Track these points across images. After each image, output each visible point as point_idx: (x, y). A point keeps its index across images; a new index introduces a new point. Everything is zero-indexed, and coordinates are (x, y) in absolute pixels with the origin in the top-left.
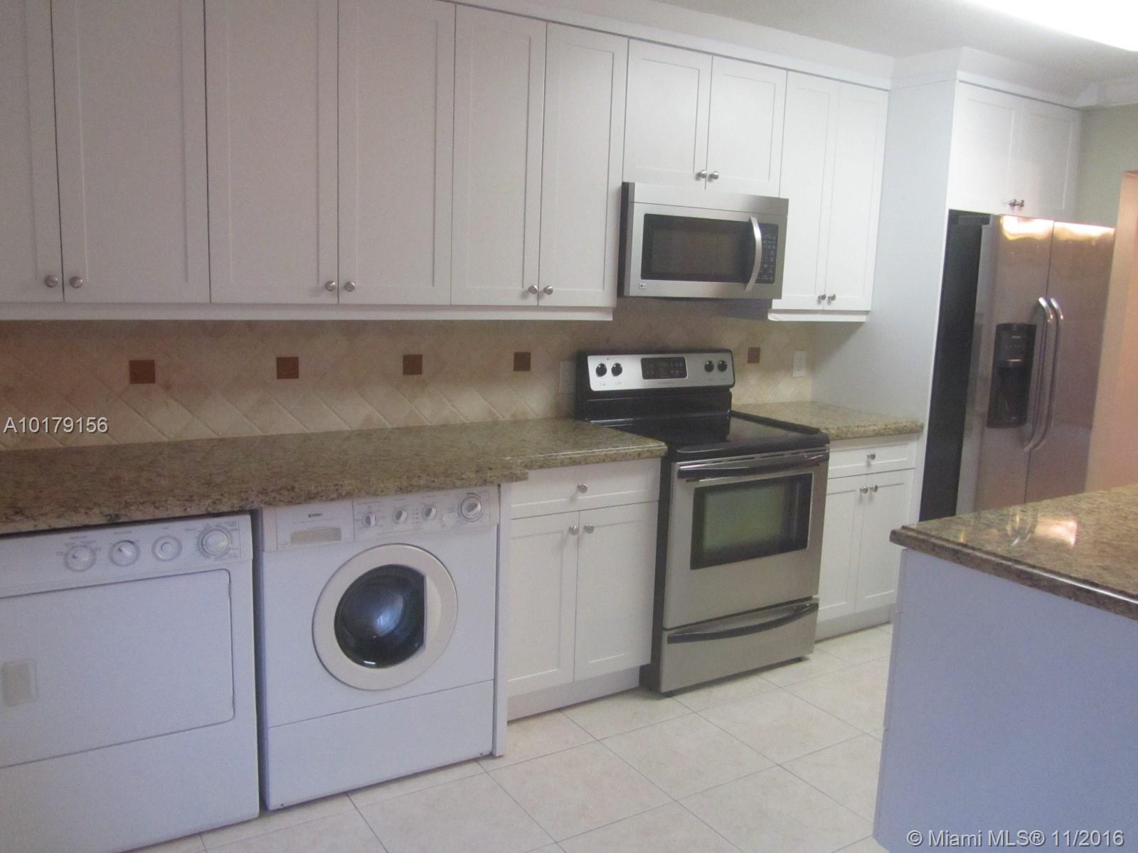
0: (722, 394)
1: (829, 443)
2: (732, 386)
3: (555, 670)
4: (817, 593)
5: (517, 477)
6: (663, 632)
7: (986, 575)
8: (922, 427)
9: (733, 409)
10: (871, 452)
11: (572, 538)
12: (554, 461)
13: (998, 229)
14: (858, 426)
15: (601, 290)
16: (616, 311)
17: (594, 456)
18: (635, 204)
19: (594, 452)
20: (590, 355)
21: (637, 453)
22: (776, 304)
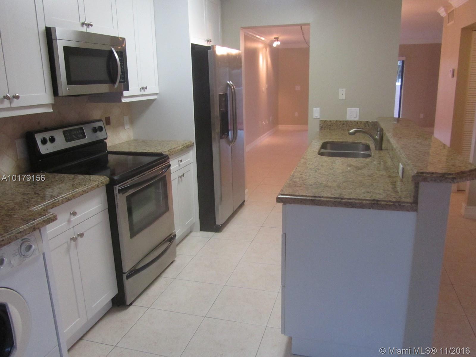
0: (102, 143)
1: (169, 158)
2: (106, 139)
3: (78, 319)
4: (174, 230)
5: (52, 220)
6: (123, 275)
7: (329, 208)
8: (194, 144)
9: (108, 150)
10: (180, 159)
11: (73, 243)
12: (58, 203)
13: (214, 52)
14: (174, 148)
15: (45, 94)
16: (53, 106)
17: (77, 193)
18: (57, 40)
19: (76, 191)
20: (35, 133)
21: (97, 185)
22: (125, 93)
